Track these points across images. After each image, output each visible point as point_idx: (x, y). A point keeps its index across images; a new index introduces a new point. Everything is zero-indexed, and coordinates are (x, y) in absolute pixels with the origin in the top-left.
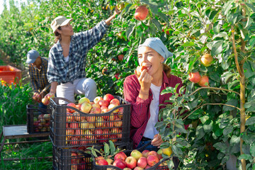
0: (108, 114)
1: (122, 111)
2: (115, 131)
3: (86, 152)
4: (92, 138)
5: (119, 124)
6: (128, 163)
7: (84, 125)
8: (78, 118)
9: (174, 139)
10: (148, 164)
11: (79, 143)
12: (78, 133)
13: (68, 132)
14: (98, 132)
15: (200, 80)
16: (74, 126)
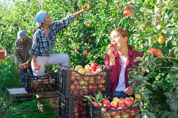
0: (97, 75)
1: (105, 74)
2: (101, 86)
3: (83, 100)
4: (86, 91)
5: (103, 82)
6: (112, 105)
7: (82, 82)
8: (79, 78)
9: (143, 89)
10: (125, 105)
11: (79, 94)
12: (78, 87)
13: (72, 87)
14: (91, 87)
15: (157, 52)
16: (76, 83)
